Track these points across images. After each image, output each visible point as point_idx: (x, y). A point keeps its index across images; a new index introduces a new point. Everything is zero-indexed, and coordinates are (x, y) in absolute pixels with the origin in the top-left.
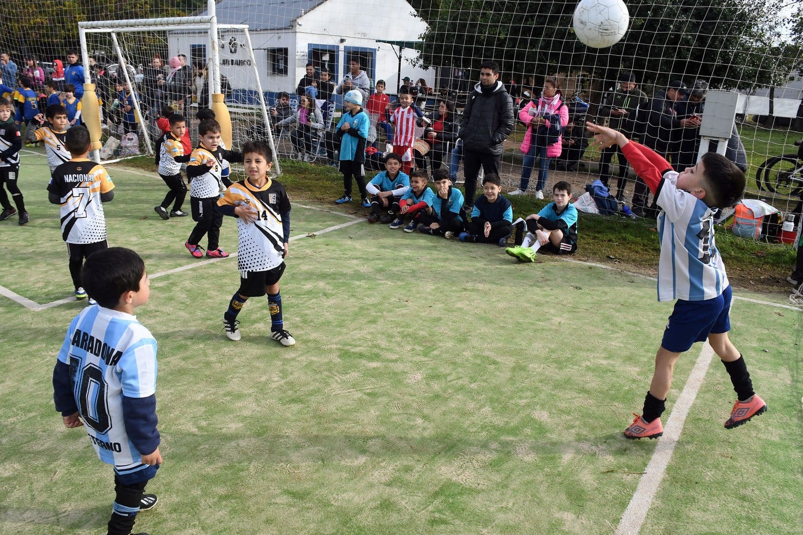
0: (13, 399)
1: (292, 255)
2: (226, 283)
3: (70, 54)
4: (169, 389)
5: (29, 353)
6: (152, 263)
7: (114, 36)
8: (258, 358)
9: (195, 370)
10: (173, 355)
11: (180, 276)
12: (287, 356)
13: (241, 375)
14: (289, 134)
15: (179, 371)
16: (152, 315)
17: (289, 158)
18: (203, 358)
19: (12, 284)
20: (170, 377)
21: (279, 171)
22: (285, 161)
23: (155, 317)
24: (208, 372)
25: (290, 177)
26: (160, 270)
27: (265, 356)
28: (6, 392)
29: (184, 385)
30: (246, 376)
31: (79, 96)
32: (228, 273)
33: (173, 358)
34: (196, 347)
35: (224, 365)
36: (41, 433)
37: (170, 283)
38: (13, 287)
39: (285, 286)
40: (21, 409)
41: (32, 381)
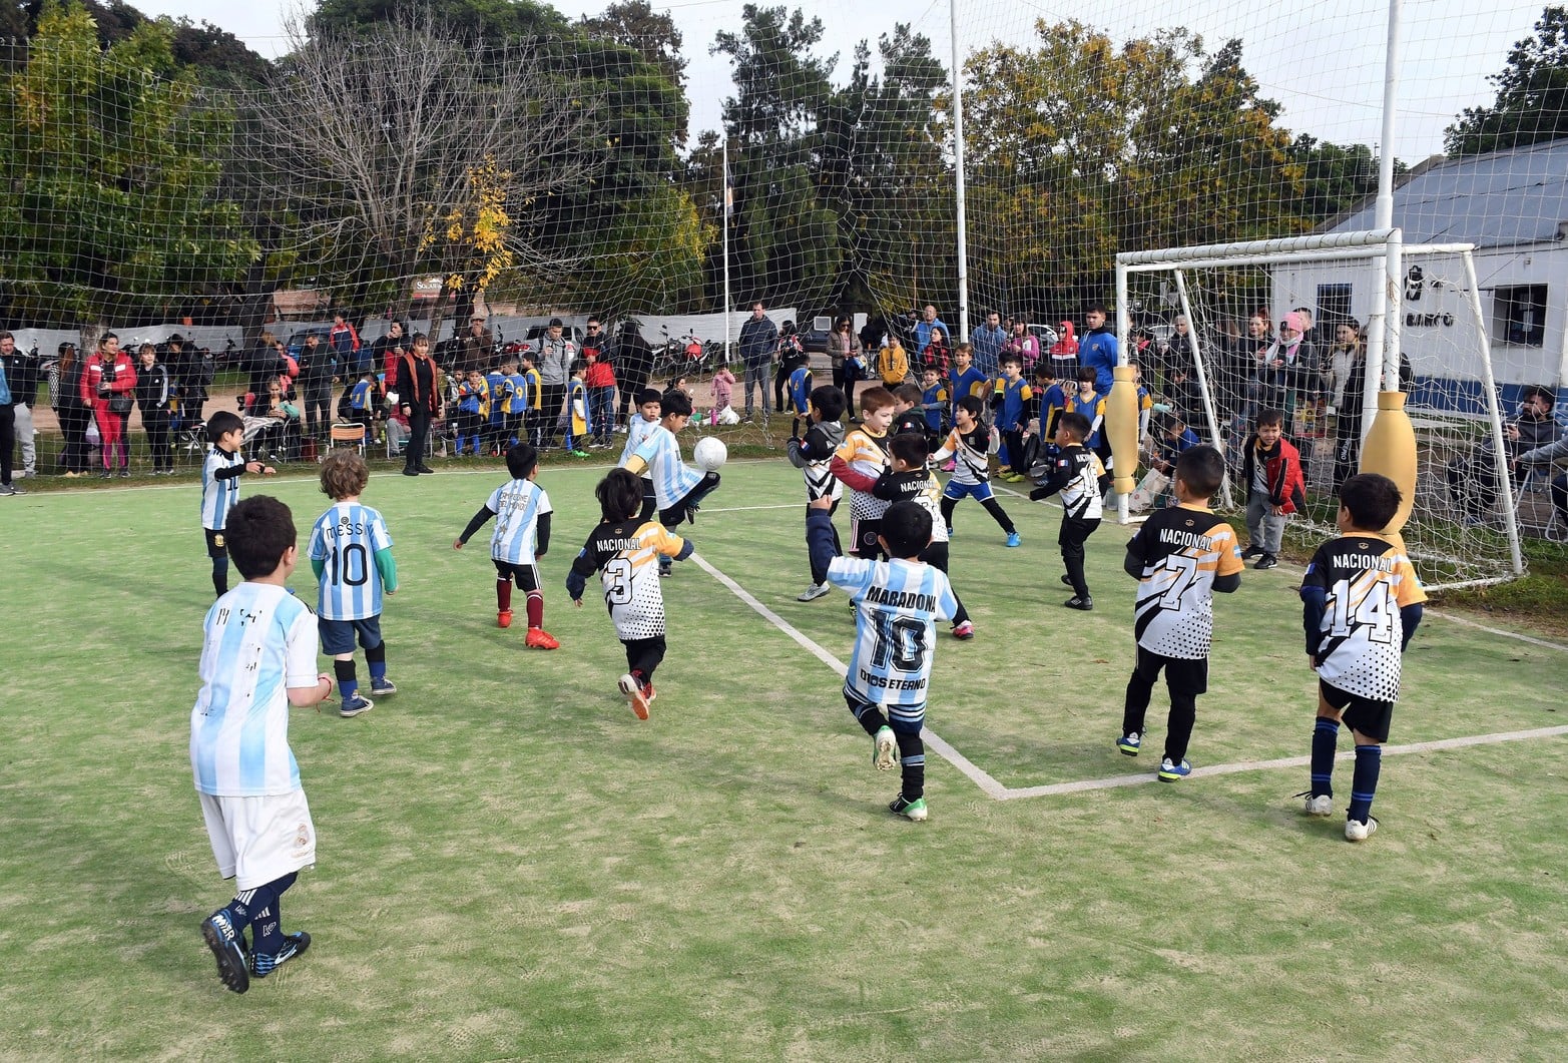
0: (947, 964)
1: (1553, 771)
2: (1388, 811)
3: (1092, 311)
4: (1248, 1027)
5: (980, 881)
6: (1226, 740)
7: (1179, 276)
8: (1462, 1007)
9: (1309, 997)
10: (1263, 952)
11: (1284, 778)
12: (1538, 1022)
13: (1417, 1038)
14: (1548, 482)
15: (1274, 991)
16: (1221, 852)
17: (1543, 536)
18: (1327, 974)
19: (960, 738)
20: (1253, 1001)
21: (1519, 566)
22: (1533, 544)
23: (1227, 857)
24: (1338, 1011)
25: (1547, 582)
26: (1241, 758)
27: (1479, 1007)
28: (936, 947)
29: (1283, 1026)
30: (1429, 1042)
31: (1102, 390)
32: (1394, 788)
33: (1262, 958)
34: (1313, 946)
35: (1376, 1002)
36: (989, 1048)
37: (1263, 791)
38: (962, 745)
39: (1535, 845)
40: (960, 989)
41: (981, 938)
